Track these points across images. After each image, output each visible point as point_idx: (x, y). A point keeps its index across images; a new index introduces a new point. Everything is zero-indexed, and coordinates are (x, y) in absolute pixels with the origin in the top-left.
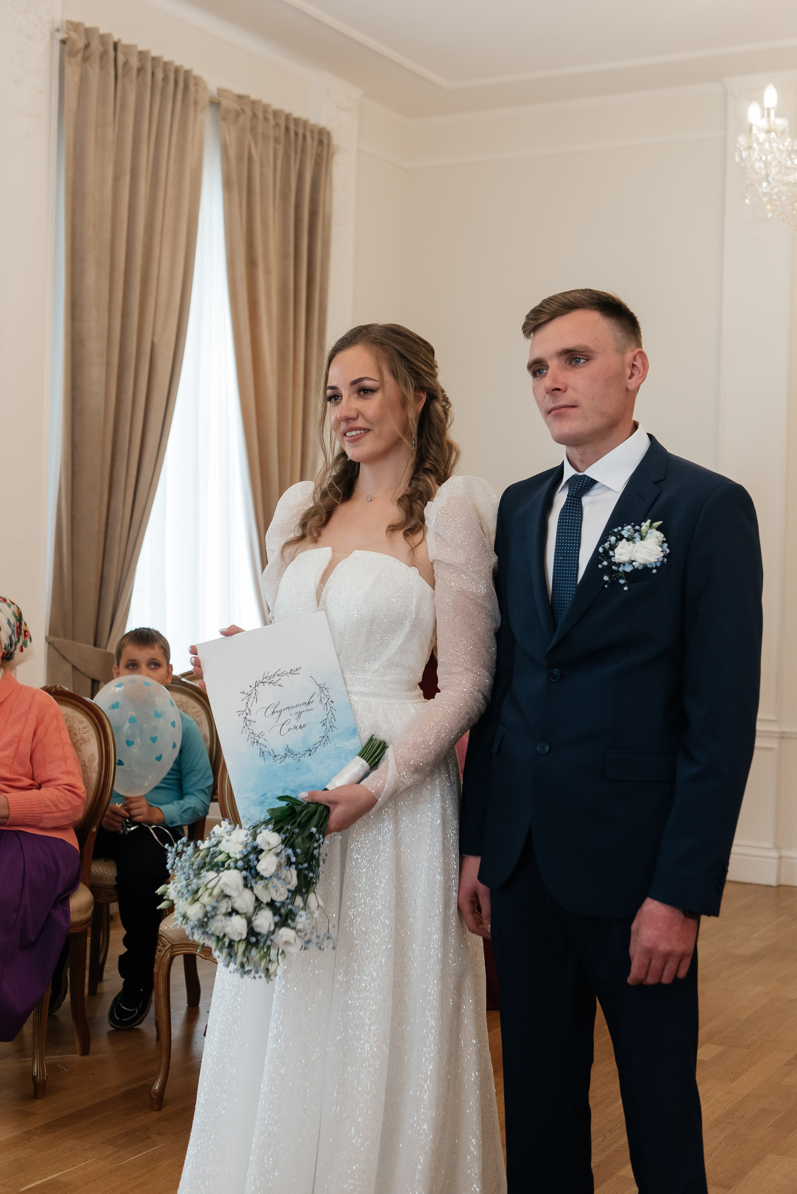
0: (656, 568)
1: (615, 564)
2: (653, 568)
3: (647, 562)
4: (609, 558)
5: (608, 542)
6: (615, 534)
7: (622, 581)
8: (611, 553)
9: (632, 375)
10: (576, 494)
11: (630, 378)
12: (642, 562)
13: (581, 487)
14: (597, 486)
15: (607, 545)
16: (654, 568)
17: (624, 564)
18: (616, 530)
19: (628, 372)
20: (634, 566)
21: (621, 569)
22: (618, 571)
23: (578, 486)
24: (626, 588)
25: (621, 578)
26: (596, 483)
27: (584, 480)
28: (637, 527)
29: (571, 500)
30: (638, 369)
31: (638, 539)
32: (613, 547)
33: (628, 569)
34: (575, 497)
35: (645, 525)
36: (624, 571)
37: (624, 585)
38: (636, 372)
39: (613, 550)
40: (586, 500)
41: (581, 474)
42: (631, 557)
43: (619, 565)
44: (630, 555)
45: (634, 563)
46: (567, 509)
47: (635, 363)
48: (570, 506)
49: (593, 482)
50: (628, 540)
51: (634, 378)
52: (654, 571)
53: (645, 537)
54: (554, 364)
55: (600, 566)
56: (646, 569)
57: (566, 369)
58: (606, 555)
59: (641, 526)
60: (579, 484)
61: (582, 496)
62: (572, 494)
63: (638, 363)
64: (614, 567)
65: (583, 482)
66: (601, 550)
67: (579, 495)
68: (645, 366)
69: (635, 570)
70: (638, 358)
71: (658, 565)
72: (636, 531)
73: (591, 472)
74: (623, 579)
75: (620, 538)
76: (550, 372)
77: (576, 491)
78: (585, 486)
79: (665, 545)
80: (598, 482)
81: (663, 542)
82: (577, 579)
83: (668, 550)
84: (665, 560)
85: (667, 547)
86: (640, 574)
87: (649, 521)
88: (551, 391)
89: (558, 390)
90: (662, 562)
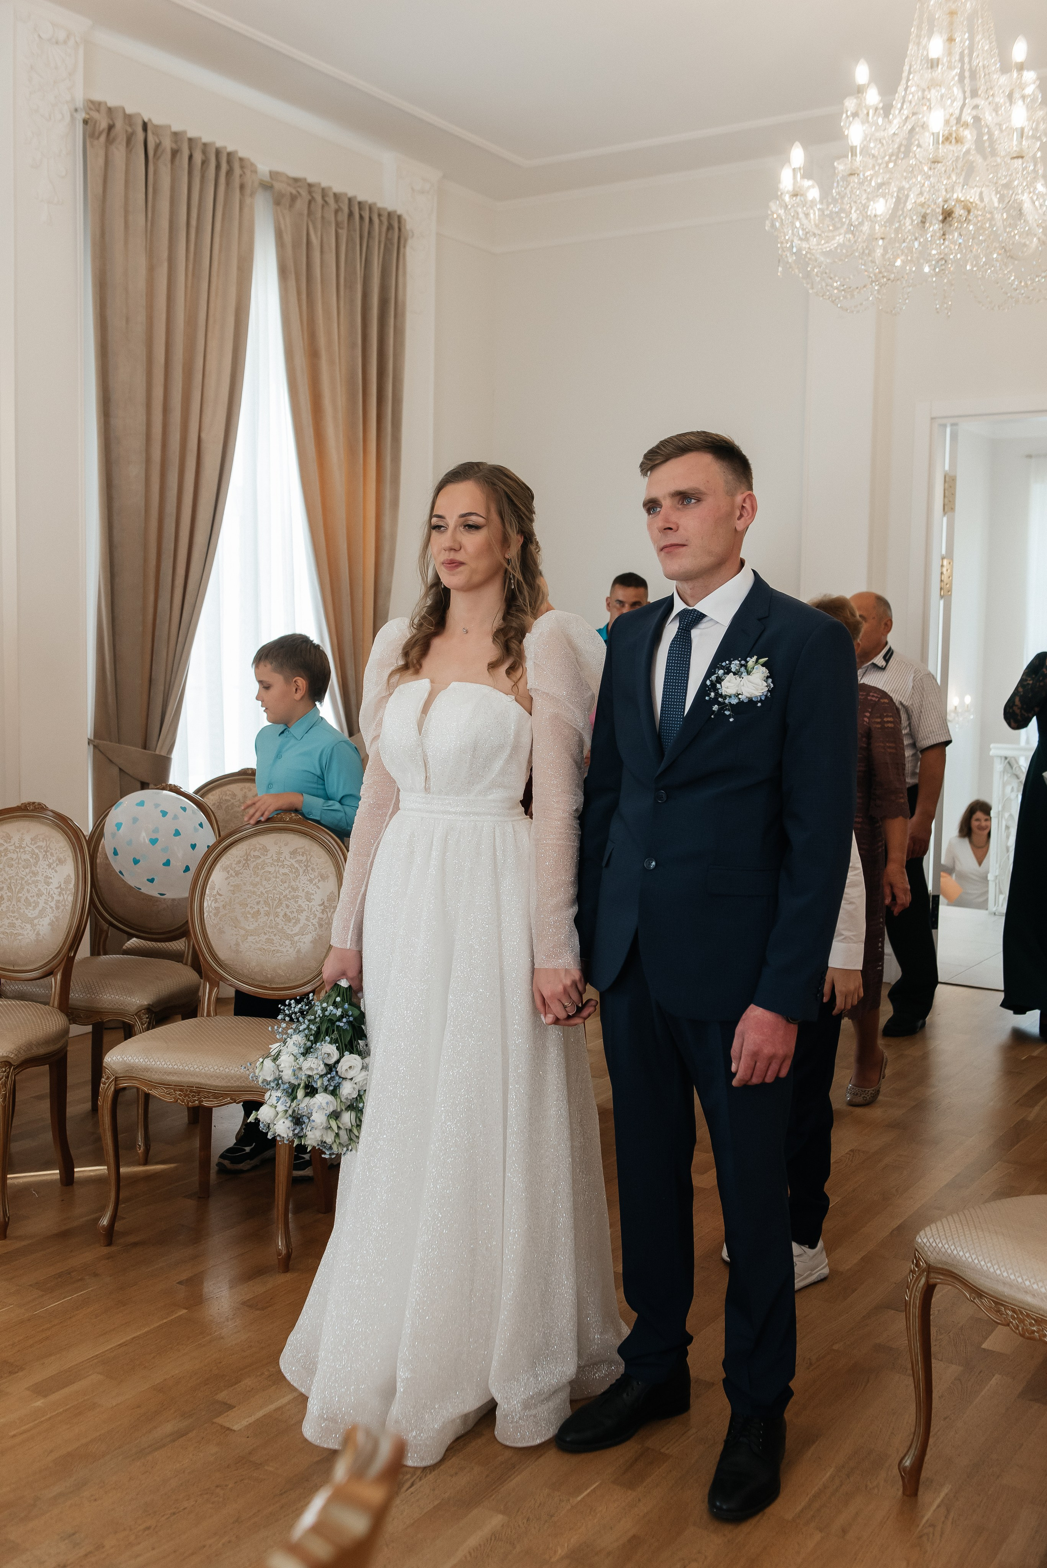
0: (761, 701)
1: (721, 696)
2: (757, 702)
3: (753, 696)
4: (716, 690)
5: (716, 675)
6: (722, 668)
7: (727, 713)
8: (718, 686)
9: (741, 516)
10: (686, 627)
11: (739, 519)
12: (749, 696)
13: (691, 621)
14: (705, 620)
15: (713, 678)
16: (759, 702)
17: (730, 697)
18: (724, 664)
19: (738, 514)
20: (739, 699)
21: (727, 701)
22: (724, 703)
23: (688, 620)
24: (731, 720)
25: (726, 710)
26: (704, 618)
27: (694, 614)
28: (743, 662)
29: (681, 632)
30: (747, 510)
31: (744, 674)
32: (719, 680)
33: (734, 701)
34: (683, 629)
35: (751, 661)
36: (730, 703)
37: (729, 716)
38: (745, 514)
39: (720, 683)
40: (695, 633)
41: (691, 608)
42: (737, 690)
43: (724, 697)
44: (737, 689)
45: (740, 696)
46: (677, 641)
47: (744, 505)
48: (680, 638)
49: (703, 616)
50: (735, 674)
51: (743, 519)
52: (759, 704)
53: (751, 672)
54: (667, 503)
55: (707, 698)
56: (751, 702)
57: (678, 509)
58: (713, 687)
59: (747, 662)
60: (689, 617)
61: (692, 628)
62: (683, 627)
63: (747, 505)
64: (720, 699)
65: (693, 616)
66: (708, 683)
67: (688, 628)
68: (754, 509)
69: (741, 703)
70: (747, 500)
71: (763, 699)
72: (742, 665)
73: (700, 607)
74: (729, 711)
75: (728, 671)
76: (663, 511)
77: (686, 625)
78: (695, 619)
79: (770, 680)
80: (706, 616)
81: (768, 677)
82: (684, 709)
83: (772, 686)
84: (769, 694)
85: (772, 682)
86: (746, 707)
87: (755, 657)
88: (665, 529)
89: (671, 529)
90: (766, 696)
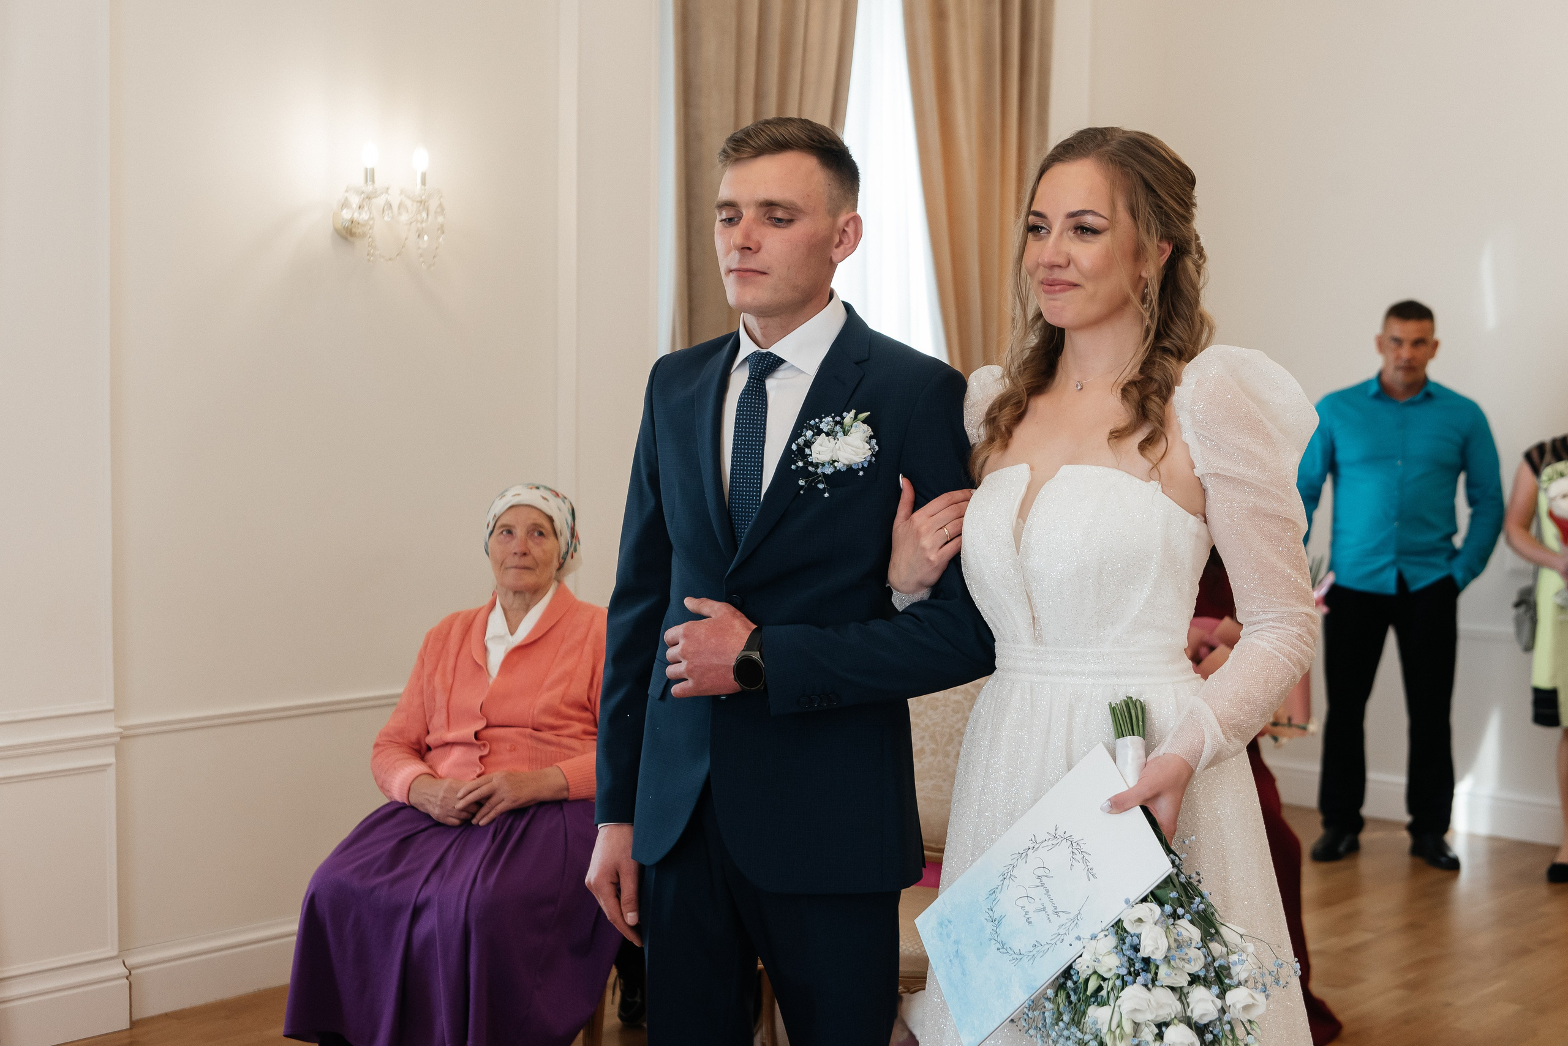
0: (863, 468)
1: (811, 464)
2: (858, 470)
3: (852, 463)
4: (804, 457)
5: (803, 437)
6: (811, 428)
7: (821, 486)
8: (807, 451)
9: (841, 242)
10: (759, 376)
11: (837, 246)
12: (847, 462)
13: (766, 368)
14: (783, 366)
15: (801, 441)
16: (861, 470)
17: (823, 465)
18: (812, 422)
19: (837, 240)
20: (835, 467)
21: (819, 471)
22: (816, 473)
23: (762, 366)
24: (826, 495)
25: (819, 482)
26: (783, 363)
27: (770, 358)
28: (838, 419)
29: (753, 383)
30: (849, 237)
31: (840, 434)
32: (808, 444)
33: (829, 470)
34: (756, 379)
35: (849, 417)
36: (823, 473)
37: (824, 491)
38: (846, 241)
39: (809, 447)
40: (770, 384)
41: (764, 351)
42: (832, 457)
43: (816, 466)
44: (831, 454)
45: (836, 464)
46: (748, 394)
47: (846, 229)
48: (752, 391)
49: (779, 362)
50: (828, 434)
51: (842, 247)
52: (861, 473)
53: (849, 431)
54: (748, 213)
55: (793, 467)
56: (850, 470)
57: (764, 223)
58: (801, 453)
59: (843, 418)
60: (763, 363)
61: (766, 378)
62: (755, 375)
63: (850, 230)
64: (810, 468)
65: (769, 361)
66: (794, 447)
67: (762, 377)
68: (858, 235)
69: (837, 472)
70: (851, 224)
71: (866, 465)
72: (837, 423)
73: (777, 349)
74: (823, 483)
75: (819, 432)
76: (743, 223)
77: (760, 373)
78: (771, 366)
79: (874, 441)
80: (785, 361)
81: (871, 437)
82: (761, 488)
83: (877, 448)
84: (874, 459)
85: (877, 444)
86: (844, 477)
87: (854, 411)
88: (743, 248)
89: (749, 249)
90: (870, 462)
